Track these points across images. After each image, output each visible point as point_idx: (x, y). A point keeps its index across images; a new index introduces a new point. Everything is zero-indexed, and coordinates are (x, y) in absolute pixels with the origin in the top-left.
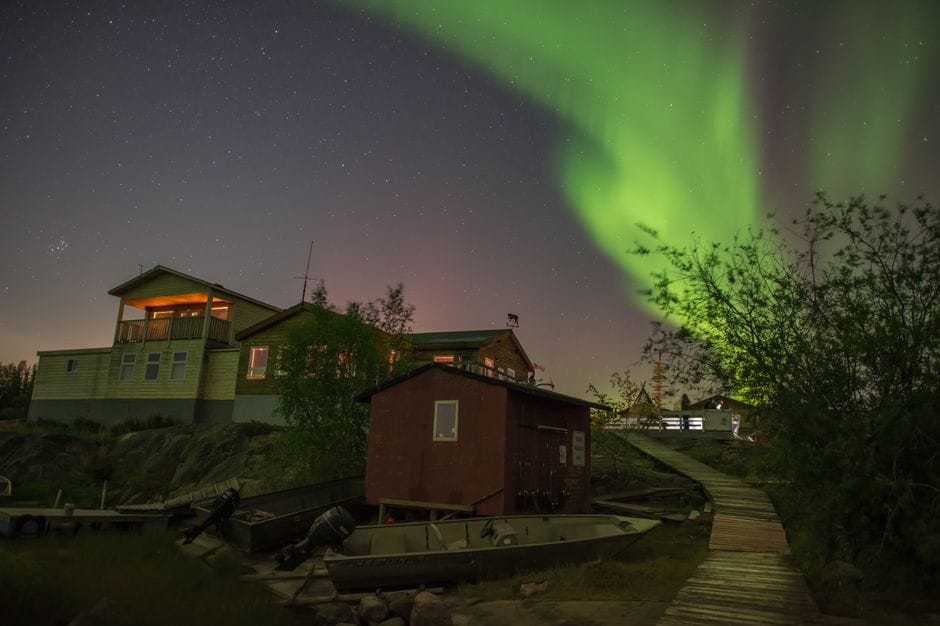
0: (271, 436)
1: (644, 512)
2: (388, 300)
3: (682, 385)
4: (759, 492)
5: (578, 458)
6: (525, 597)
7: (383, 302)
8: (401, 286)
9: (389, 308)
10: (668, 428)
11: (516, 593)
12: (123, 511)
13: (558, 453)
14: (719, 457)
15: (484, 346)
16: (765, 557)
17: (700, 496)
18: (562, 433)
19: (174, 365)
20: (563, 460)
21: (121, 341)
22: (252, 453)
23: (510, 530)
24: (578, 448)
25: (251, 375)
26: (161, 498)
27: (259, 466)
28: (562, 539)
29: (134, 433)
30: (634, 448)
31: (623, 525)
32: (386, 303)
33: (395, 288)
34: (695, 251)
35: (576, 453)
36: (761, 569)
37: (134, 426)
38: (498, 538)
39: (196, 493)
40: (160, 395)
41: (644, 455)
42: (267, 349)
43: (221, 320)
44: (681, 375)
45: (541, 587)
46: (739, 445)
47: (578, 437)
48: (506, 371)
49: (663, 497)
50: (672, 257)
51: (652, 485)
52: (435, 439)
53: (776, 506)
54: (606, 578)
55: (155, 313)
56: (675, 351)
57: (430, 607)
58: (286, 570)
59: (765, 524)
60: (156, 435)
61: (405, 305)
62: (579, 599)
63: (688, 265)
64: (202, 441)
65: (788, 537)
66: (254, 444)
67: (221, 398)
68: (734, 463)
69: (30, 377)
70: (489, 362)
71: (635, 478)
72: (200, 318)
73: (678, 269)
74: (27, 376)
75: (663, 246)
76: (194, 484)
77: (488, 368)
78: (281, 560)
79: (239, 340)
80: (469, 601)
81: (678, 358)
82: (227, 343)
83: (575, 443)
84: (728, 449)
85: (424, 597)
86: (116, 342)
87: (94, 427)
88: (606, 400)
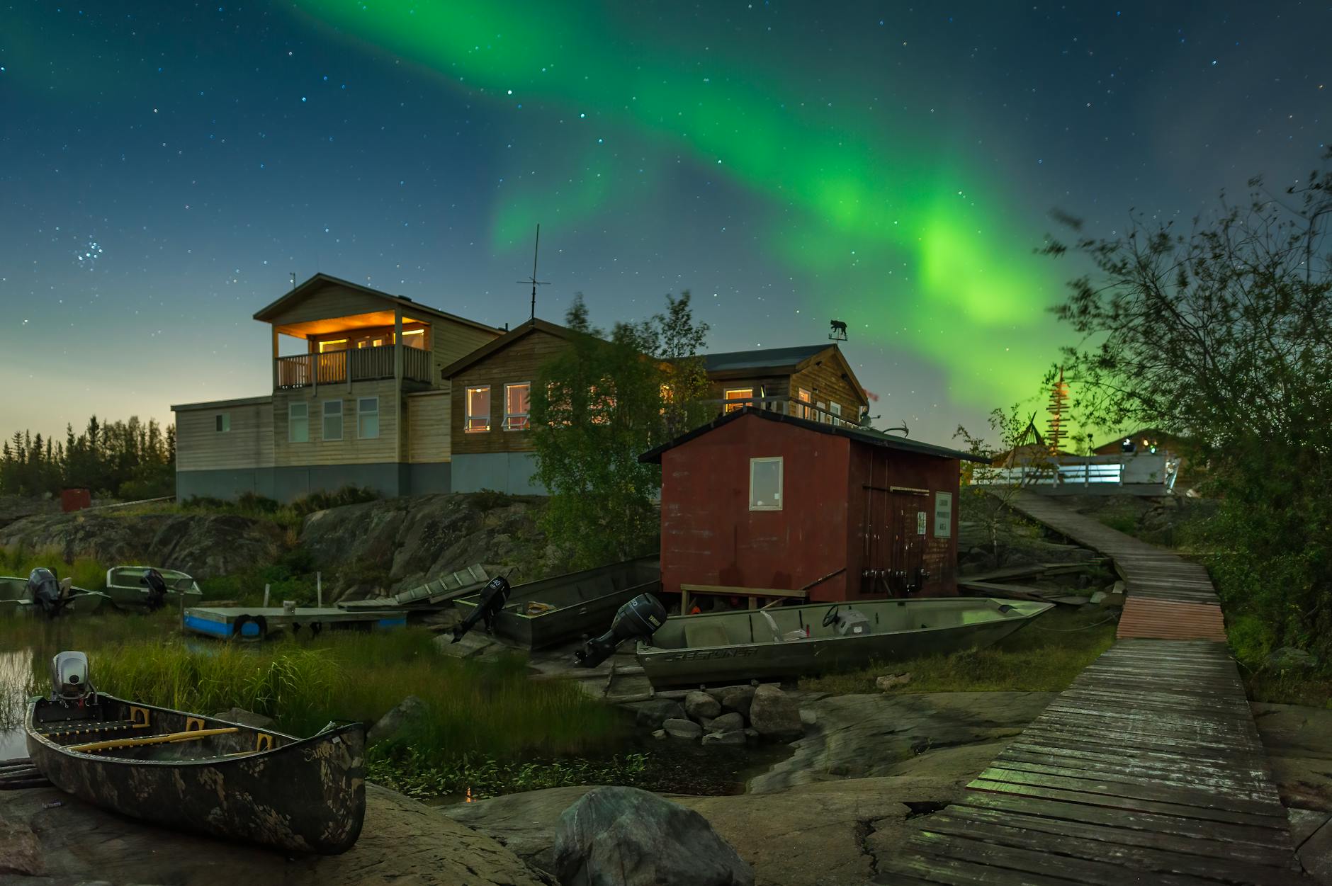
0: (512, 509)
1: (1029, 594)
2: (668, 316)
3: (1096, 427)
4: (1194, 566)
5: (942, 527)
6: (884, 690)
7: (662, 319)
8: (687, 296)
9: (671, 327)
10: (1067, 481)
11: (871, 687)
12: (350, 608)
13: (915, 522)
14: (1141, 521)
15: (796, 372)
16: (1190, 645)
17: (1110, 573)
18: (921, 496)
19: (361, 416)
20: (922, 531)
21: (285, 388)
22: (492, 532)
23: (860, 617)
24: (943, 515)
25: (469, 428)
26: (383, 593)
27: (505, 550)
28: (923, 627)
29: (327, 512)
30: (1016, 512)
31: (1004, 609)
32: (667, 320)
33: (678, 298)
34: (1133, 236)
35: (939, 521)
36: (1184, 657)
37: (321, 502)
38: (847, 626)
39: (434, 585)
40: (348, 459)
41: (1031, 521)
42: (488, 389)
43: (415, 349)
44: (1096, 414)
45: (903, 680)
46: (1174, 503)
47: (943, 500)
48: (828, 406)
49: (1056, 576)
50: (1099, 255)
51: (1040, 561)
52: (751, 508)
53: (1215, 584)
54: (983, 668)
55: (321, 344)
56: (1090, 379)
57: (775, 701)
58: (587, 667)
59: (1197, 607)
60: (358, 513)
61: (694, 323)
62: (952, 691)
63: (1120, 265)
64: (423, 518)
65: (1226, 622)
66: (492, 521)
67: (432, 461)
68: (1164, 529)
69: (147, 438)
70: (804, 395)
71: (1018, 551)
72: (388, 347)
73: (1107, 273)
74: (143, 438)
75: (1087, 241)
76: (422, 574)
77: (804, 404)
78: (581, 655)
79: (448, 378)
80: (815, 696)
81: (1094, 389)
82: (429, 383)
83: (938, 508)
84: (1156, 509)
85: (764, 691)
86: (277, 388)
87: (270, 505)
88: (981, 447)
